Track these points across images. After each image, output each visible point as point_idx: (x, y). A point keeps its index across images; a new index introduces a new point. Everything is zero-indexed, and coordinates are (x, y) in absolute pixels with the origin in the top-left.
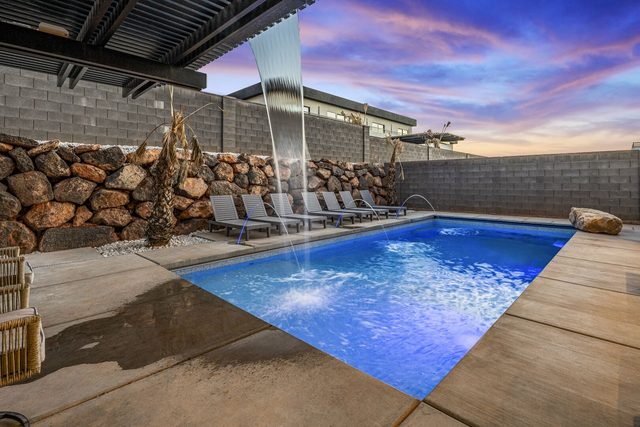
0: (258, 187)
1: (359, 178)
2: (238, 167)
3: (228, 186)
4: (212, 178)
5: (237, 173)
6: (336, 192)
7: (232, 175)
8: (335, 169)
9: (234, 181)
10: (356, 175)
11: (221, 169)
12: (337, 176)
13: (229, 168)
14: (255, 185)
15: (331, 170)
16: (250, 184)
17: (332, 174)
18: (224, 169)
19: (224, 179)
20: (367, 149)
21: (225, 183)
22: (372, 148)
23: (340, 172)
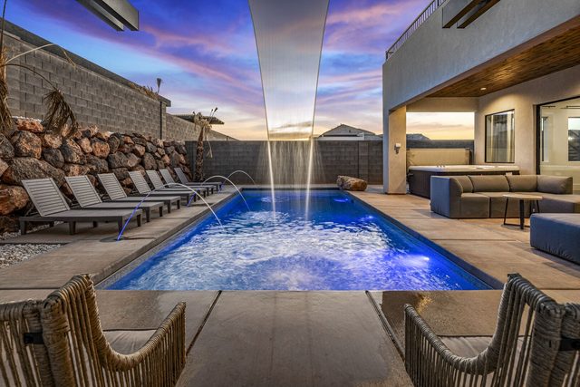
0: (76, 167)
1: (169, 155)
2: (48, 138)
3: (37, 165)
4: (10, 153)
5: (46, 148)
6: (157, 170)
7: (39, 150)
8: (149, 145)
9: (43, 158)
10: (166, 152)
11: (24, 141)
12: (152, 153)
13: (37, 139)
14: (72, 163)
15: (146, 147)
16: (66, 162)
17: (147, 151)
18: (29, 141)
19: (30, 155)
20: (164, 125)
21: (32, 160)
22: (167, 125)
23: (154, 149)
